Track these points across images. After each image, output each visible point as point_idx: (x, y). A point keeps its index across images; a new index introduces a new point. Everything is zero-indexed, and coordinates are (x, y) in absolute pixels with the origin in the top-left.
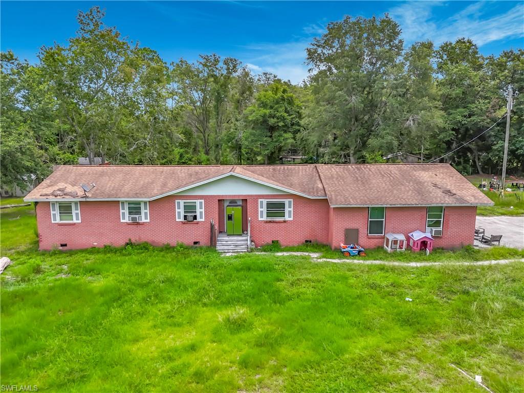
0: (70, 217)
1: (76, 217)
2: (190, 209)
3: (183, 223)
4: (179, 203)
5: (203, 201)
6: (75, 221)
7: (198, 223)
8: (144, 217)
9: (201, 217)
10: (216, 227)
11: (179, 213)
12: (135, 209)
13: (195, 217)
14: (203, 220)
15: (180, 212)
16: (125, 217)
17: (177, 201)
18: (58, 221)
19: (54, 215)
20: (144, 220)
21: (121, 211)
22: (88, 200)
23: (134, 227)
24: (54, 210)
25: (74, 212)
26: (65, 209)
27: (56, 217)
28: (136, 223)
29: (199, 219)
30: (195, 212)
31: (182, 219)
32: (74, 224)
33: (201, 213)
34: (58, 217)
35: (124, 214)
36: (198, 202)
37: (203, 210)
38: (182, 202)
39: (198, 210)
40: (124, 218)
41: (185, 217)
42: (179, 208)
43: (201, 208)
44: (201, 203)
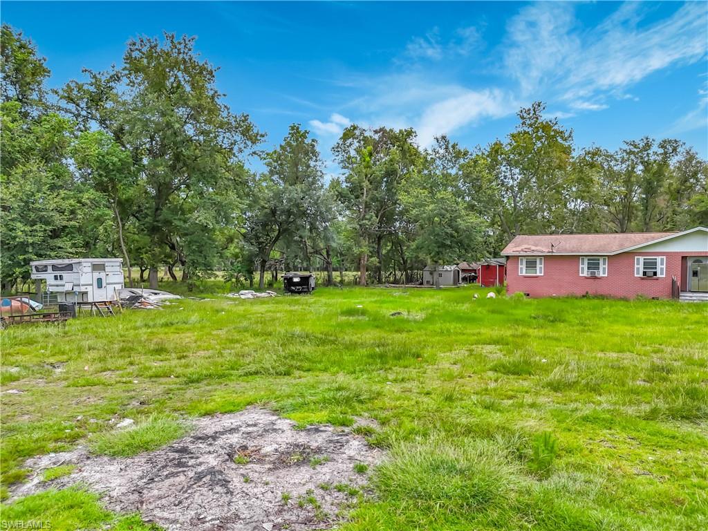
0: (534, 271)
1: (540, 270)
2: (650, 265)
3: (642, 279)
4: (638, 260)
5: (665, 257)
6: (538, 274)
7: (657, 279)
8: (603, 271)
9: (662, 274)
10: (679, 284)
11: (638, 269)
12: (593, 265)
13: (655, 274)
14: (664, 276)
15: (639, 267)
16: (584, 271)
17: (636, 257)
18: (524, 274)
19: (521, 268)
20: (601, 275)
21: (581, 266)
22: (553, 254)
23: (592, 280)
24: (522, 264)
25: (538, 266)
26: (531, 264)
27: (523, 270)
28: (594, 278)
29: (659, 275)
30: (656, 268)
31: (641, 275)
32: (537, 277)
33: (662, 269)
34: (524, 271)
35: (583, 268)
36: (659, 259)
37: (664, 266)
38: (642, 259)
39: (659, 266)
40: (583, 273)
41: (645, 273)
42: (638, 264)
43: (662, 264)
44: (662, 260)
